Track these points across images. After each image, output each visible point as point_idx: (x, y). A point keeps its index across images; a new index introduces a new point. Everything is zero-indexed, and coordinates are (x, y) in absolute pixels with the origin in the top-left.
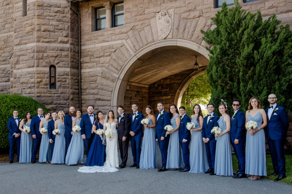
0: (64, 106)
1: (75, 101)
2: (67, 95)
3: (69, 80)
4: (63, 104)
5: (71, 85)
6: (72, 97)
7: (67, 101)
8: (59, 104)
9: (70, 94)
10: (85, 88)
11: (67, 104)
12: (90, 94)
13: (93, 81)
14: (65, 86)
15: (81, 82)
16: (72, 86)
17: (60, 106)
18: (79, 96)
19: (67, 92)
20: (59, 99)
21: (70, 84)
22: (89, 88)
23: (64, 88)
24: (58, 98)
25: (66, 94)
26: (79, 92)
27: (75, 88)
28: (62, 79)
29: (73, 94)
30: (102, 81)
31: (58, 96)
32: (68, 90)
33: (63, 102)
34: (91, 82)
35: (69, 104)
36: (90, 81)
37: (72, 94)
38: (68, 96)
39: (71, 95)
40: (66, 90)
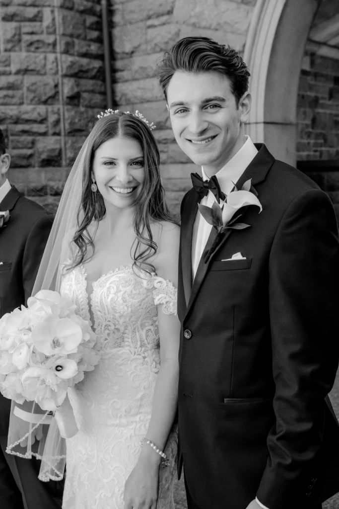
0: (36, 128)
1: (87, 107)
2: (50, 80)
3: (52, 12)
4: (35, 121)
5: (64, 35)
6: (72, 88)
7: (50, 108)
8: (17, 121)
9: (59, 77)
10: (128, 48)
11: (52, 118)
12: (148, 77)
13: (159, 16)
14: (35, 38)
15: (111, 25)
16: (69, 39)
17: (20, 127)
18: (105, 87)
19: (49, 66)
20: (14, 101)
21: (60, 30)
22: (143, 47)
23: (32, 48)
24: (10, 92)
25: (45, 74)
26: (101, 71)
27: (84, 50)
28: (21, 8)
29: (78, 74)
30: (198, 9)
31: (11, 87)
32: (51, 57)
33: (34, 110)
34: (149, 18)
35: (57, 122)
36: (145, 14)
37: (71, 76)
38: (52, 84)
39: (66, 80)
40: (42, 56)
